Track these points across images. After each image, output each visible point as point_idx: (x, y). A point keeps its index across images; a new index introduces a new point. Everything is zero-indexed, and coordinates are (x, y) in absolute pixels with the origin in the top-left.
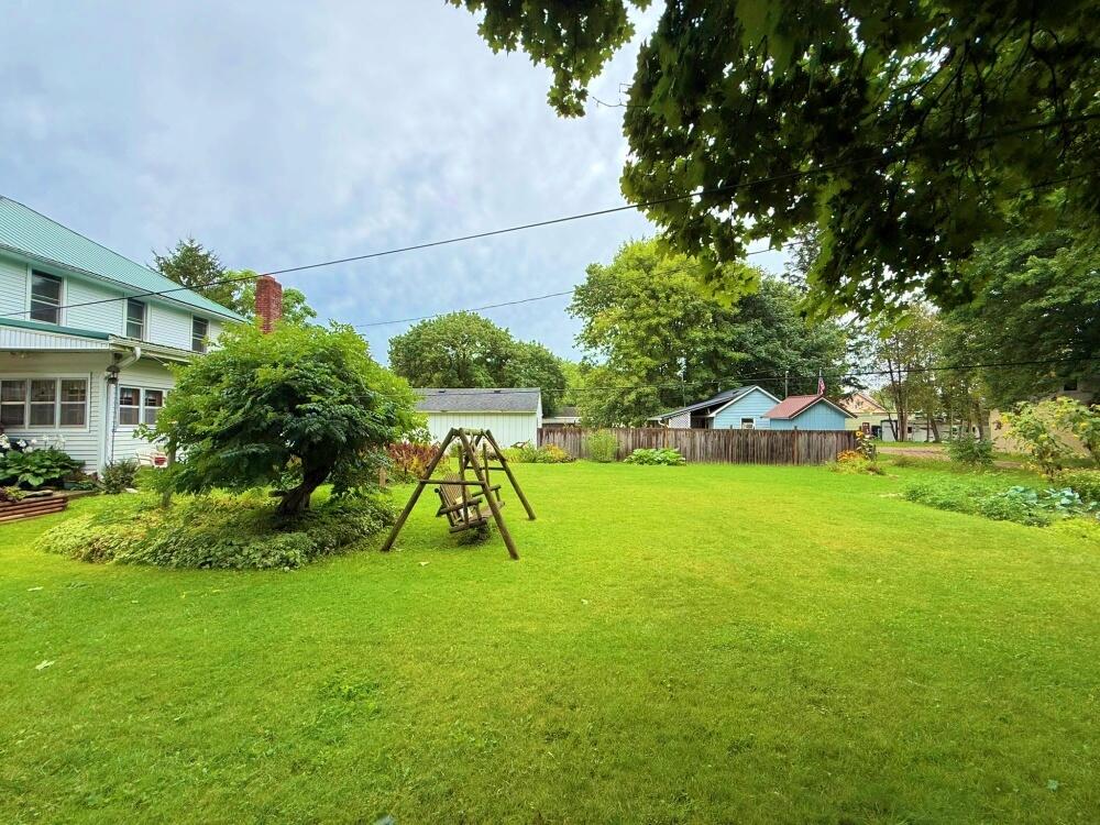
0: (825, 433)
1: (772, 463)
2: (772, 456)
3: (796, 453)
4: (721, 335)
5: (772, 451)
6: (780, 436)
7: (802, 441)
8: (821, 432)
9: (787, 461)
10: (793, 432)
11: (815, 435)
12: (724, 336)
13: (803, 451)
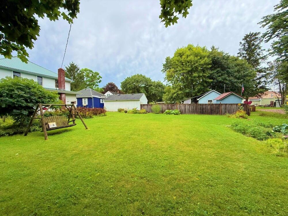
0: (232, 104)
1: (212, 114)
2: (212, 112)
3: (220, 111)
4: (204, 74)
5: (212, 110)
6: (214, 106)
7: (223, 107)
8: (230, 104)
9: (217, 114)
10: (219, 104)
11: (228, 106)
12: (206, 75)
13: (223, 110)
